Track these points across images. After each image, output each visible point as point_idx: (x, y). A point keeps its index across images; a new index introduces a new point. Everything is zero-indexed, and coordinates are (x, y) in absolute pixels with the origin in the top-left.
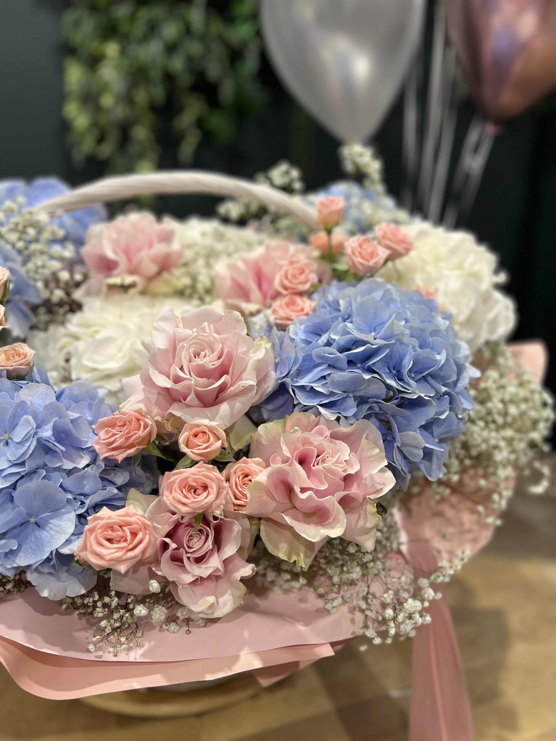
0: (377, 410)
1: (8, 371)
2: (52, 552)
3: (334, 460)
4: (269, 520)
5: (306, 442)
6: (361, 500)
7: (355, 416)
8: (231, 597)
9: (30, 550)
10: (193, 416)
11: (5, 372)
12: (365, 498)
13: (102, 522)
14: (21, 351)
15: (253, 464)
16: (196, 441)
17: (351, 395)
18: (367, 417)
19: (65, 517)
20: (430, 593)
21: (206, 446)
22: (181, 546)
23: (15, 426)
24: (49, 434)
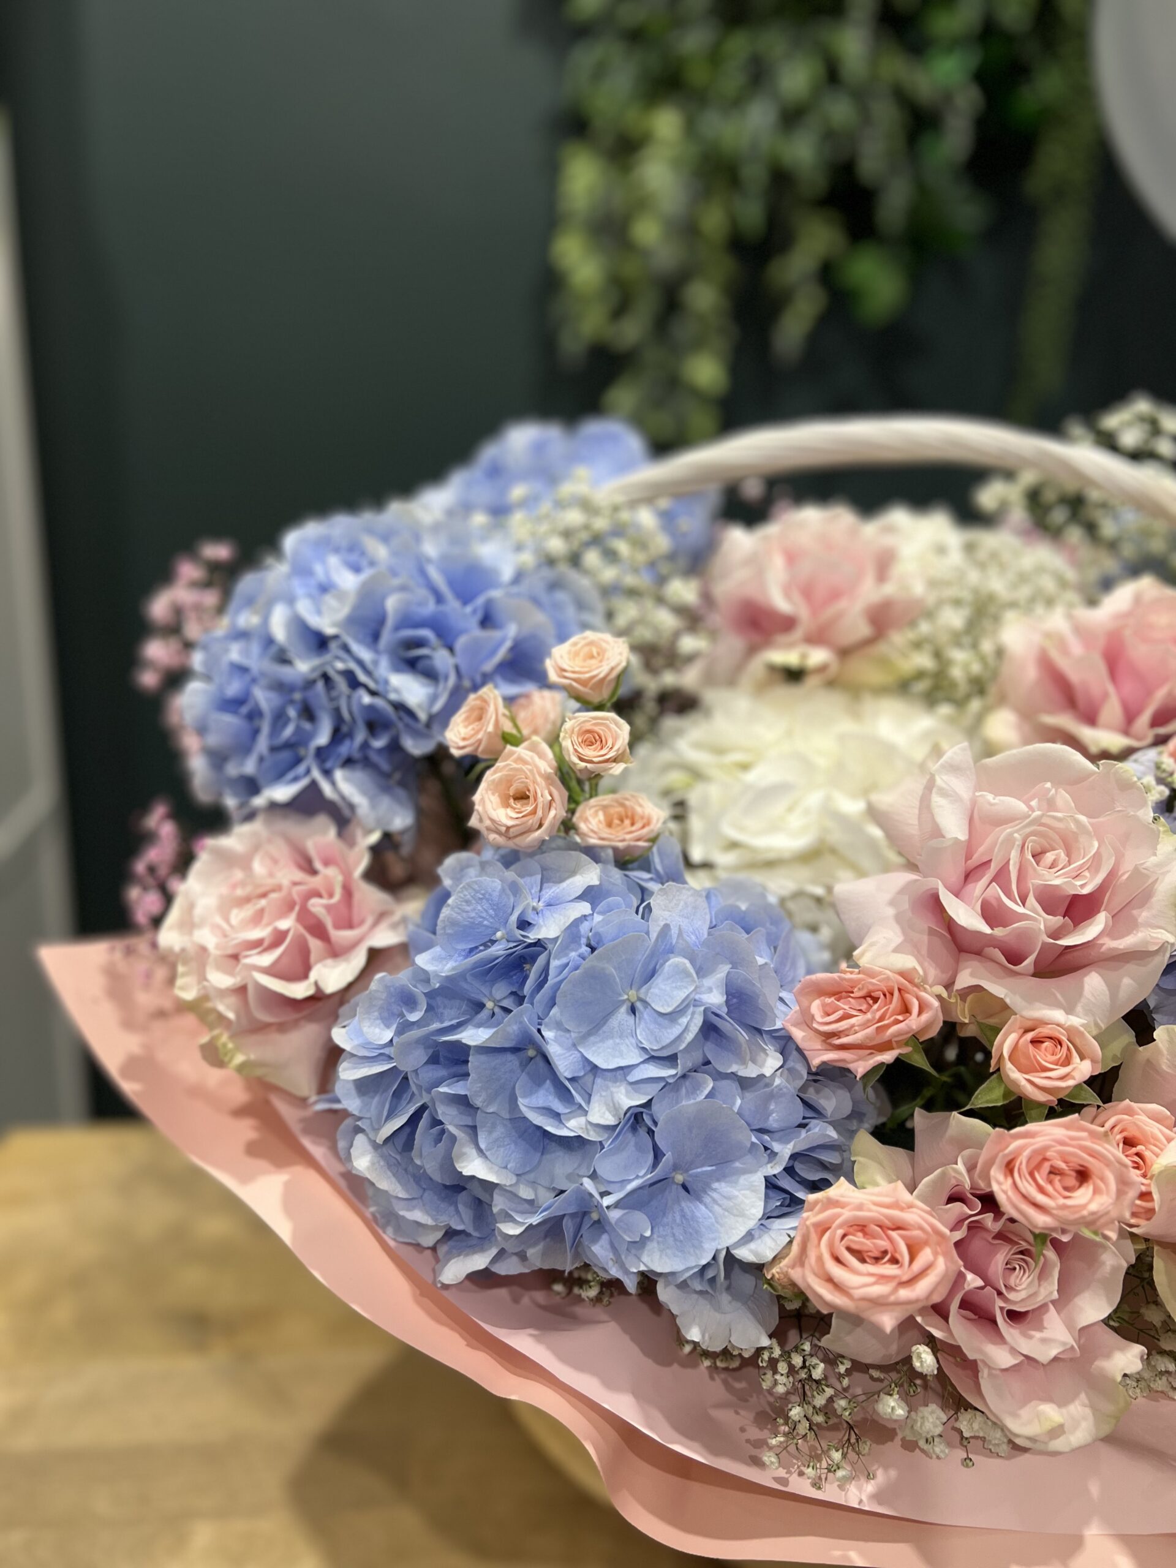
1: (615, 850)
2: (717, 1252)
8: (1088, 1411)
9: (671, 1240)
10: (1030, 999)
11: (610, 852)
13: (846, 1214)
14: (639, 809)
15: (1144, 1118)
16: (1044, 1055)
19: (743, 1180)
21: (1063, 1071)
22: (988, 1282)
23: (650, 975)
24: (716, 998)
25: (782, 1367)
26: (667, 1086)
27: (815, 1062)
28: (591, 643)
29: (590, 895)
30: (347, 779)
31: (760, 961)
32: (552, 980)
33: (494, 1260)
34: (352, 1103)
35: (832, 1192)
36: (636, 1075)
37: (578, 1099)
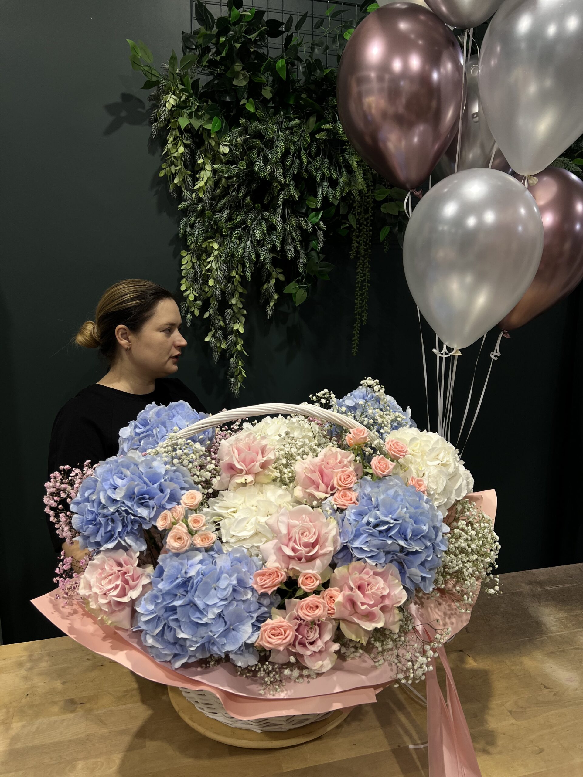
0: (396, 558)
1: (205, 548)
2: (242, 643)
3: (376, 588)
4: (344, 620)
5: (361, 579)
6: (391, 607)
7: (385, 562)
8: (329, 662)
9: (231, 643)
10: (305, 569)
11: (204, 549)
12: (392, 606)
13: (270, 626)
14: (209, 536)
15: (334, 591)
16: (308, 582)
17: (382, 550)
18: (391, 562)
19: (246, 625)
20: (431, 653)
21: (312, 584)
22: (304, 636)
23: (218, 579)
24: (235, 582)
25: (262, 669)
26: (226, 606)
27: (260, 593)
28: (192, 494)
29: (201, 562)
30: (129, 539)
31: (244, 570)
32: (195, 586)
33: (188, 659)
34: (144, 627)
35: (266, 622)
36: (218, 605)
37: (205, 613)
